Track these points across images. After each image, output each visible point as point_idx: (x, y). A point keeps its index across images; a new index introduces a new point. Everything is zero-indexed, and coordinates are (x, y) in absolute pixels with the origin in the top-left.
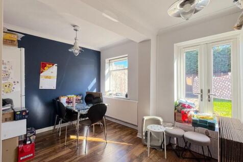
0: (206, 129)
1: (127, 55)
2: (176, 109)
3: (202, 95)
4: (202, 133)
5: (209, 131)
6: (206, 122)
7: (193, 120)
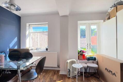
0: (92, 61)
1: (47, 23)
2: (79, 54)
3: (87, 46)
4: (91, 63)
5: (94, 61)
6: (92, 58)
7: (88, 58)
